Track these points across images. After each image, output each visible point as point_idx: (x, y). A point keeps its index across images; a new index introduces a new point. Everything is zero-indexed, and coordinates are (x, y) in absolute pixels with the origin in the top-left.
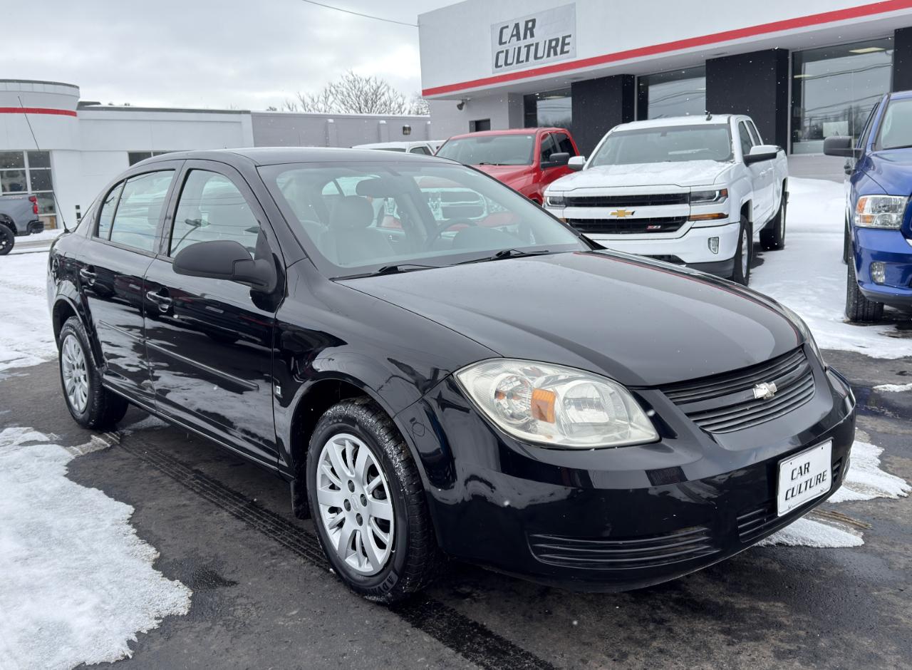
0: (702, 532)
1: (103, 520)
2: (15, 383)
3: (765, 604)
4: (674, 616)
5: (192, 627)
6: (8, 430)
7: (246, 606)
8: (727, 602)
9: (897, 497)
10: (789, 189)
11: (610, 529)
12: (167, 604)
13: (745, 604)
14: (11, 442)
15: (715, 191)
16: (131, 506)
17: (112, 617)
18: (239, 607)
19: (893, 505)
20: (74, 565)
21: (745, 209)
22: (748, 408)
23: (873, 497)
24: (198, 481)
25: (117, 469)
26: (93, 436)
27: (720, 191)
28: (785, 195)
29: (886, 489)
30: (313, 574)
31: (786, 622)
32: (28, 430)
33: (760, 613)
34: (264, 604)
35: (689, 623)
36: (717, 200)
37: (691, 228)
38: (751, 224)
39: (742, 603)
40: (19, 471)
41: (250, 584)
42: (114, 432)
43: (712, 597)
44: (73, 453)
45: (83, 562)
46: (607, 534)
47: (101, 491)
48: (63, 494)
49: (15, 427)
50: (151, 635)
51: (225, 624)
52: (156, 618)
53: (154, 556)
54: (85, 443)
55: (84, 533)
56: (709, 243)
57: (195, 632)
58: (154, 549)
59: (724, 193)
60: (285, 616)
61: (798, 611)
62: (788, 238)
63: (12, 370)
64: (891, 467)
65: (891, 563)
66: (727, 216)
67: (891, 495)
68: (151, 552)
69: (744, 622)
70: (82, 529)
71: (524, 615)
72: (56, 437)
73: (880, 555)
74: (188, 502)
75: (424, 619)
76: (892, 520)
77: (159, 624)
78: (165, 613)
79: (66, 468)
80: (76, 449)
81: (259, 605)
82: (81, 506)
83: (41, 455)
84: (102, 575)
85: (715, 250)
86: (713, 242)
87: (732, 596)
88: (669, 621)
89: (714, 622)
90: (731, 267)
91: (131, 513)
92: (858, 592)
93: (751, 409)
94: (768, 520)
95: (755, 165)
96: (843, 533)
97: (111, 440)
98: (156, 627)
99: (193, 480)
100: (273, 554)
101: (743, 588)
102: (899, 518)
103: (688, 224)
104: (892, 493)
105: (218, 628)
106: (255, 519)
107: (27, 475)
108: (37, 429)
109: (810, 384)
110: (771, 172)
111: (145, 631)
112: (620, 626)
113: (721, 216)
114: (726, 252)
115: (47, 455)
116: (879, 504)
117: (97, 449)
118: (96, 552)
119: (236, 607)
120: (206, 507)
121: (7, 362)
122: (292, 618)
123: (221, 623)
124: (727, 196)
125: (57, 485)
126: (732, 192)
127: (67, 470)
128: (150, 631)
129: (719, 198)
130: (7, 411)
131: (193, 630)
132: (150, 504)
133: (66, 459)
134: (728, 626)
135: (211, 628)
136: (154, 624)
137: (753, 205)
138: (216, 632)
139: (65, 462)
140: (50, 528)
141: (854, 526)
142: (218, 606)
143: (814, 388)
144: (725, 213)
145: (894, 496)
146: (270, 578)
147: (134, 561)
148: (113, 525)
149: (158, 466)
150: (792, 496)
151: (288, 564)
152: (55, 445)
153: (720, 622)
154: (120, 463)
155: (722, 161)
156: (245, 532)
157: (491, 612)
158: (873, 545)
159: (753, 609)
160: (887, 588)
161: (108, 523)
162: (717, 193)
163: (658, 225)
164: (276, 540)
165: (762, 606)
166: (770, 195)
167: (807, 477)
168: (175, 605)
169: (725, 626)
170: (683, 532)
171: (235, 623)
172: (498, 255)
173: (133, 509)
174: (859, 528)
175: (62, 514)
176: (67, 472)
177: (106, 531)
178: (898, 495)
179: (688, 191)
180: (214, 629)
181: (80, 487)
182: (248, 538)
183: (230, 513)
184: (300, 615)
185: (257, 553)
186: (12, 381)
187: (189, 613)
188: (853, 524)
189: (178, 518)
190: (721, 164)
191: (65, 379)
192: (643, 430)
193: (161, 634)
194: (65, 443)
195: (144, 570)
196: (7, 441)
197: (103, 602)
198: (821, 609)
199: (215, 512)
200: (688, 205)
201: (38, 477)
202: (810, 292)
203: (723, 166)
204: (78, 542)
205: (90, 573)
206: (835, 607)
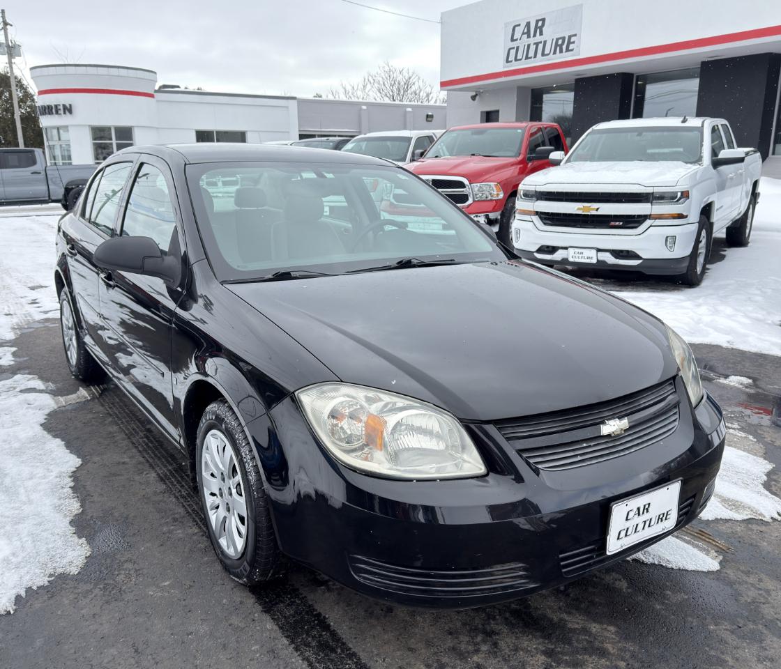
0: (520, 567)
1: (52, 472)
2: (44, 332)
3: (598, 626)
4: (505, 629)
5: (75, 588)
6: (18, 377)
7: (129, 571)
8: (561, 619)
9: (770, 520)
10: (760, 189)
11: (422, 560)
12: (65, 561)
13: (578, 623)
14: (15, 388)
15: (677, 192)
16: (80, 460)
17: (13, 571)
18: (123, 572)
19: (763, 528)
20: (7, 514)
21: (707, 211)
22: (592, 444)
23: (746, 518)
24: (145, 439)
25: (86, 421)
26: (81, 388)
27: (682, 193)
28: (754, 196)
29: (762, 510)
30: (199, 546)
31: (611, 649)
32: (33, 378)
33: (589, 636)
34: (145, 571)
35: (517, 638)
36: (678, 201)
37: (651, 226)
38: (711, 225)
39: (575, 622)
40: (8, 417)
41: (143, 548)
42: (98, 386)
43: (549, 613)
44: (57, 403)
45: (17, 512)
46: (418, 564)
47: (63, 443)
48: (32, 442)
49: (25, 374)
50: (38, 592)
51: (104, 587)
52: (51, 576)
53: (76, 512)
54: (72, 394)
55: (30, 483)
56: (666, 240)
57: (76, 593)
58: (79, 504)
59: (685, 195)
60: (157, 586)
61: (627, 637)
62: (753, 236)
63: (47, 320)
64: (775, 485)
65: (740, 595)
66: (686, 217)
67: (764, 517)
68: (75, 506)
69: (570, 644)
70: (31, 478)
71: (366, 611)
72: (51, 386)
73: (731, 584)
74: (127, 460)
75: (277, 603)
76: (756, 546)
77: (49, 582)
78: (60, 571)
79: (46, 417)
80: (61, 399)
81: (141, 572)
82: (41, 455)
83: (32, 403)
84: (25, 528)
85: (671, 249)
86: (670, 241)
87: (569, 613)
88: (498, 634)
89: (541, 640)
90: (686, 264)
91: (77, 466)
92: (694, 624)
93: (595, 445)
94: (597, 556)
95: (723, 168)
96: (701, 555)
97: (93, 394)
98: (47, 584)
99: (142, 438)
100: (175, 520)
101: (583, 606)
102: (765, 543)
103: (648, 222)
104: (766, 515)
105: (96, 591)
106: (175, 483)
107: (13, 421)
108: (41, 378)
109: (673, 418)
110: (741, 174)
111: (35, 588)
112: (451, 633)
113: (680, 216)
114: (682, 250)
115: (37, 403)
116: (750, 526)
117: (78, 401)
118: (30, 502)
119: (121, 572)
120: (140, 467)
121: (46, 312)
122: (162, 589)
123: (101, 586)
124: (688, 197)
125: (31, 434)
126: (694, 195)
127: (45, 419)
128: (39, 588)
129: (680, 199)
130: (25, 359)
131: (76, 591)
132: (96, 459)
133: (49, 408)
134: (553, 647)
135: (91, 591)
136: (44, 581)
137: (716, 206)
138: (93, 595)
139: (47, 411)
140: (6, 475)
141: (716, 548)
142: (107, 568)
143: (677, 423)
144: (685, 214)
145: (767, 519)
146: (161, 545)
147: (57, 515)
148: (57, 477)
149: (120, 422)
150: (626, 535)
151: (182, 533)
152: (47, 394)
153: (546, 641)
154: (91, 416)
155: (691, 163)
156: (161, 495)
157: (338, 603)
158: (728, 572)
159: (585, 631)
160: (726, 624)
161: (54, 474)
162: (679, 194)
163: (620, 221)
164: (184, 506)
165: (595, 628)
166: (737, 197)
167: (646, 517)
168: (71, 563)
169: (550, 647)
170: (499, 567)
171: (113, 588)
172: (398, 263)
173: (80, 463)
174: (720, 551)
175: (23, 462)
176: (45, 421)
177: (49, 482)
178: (772, 518)
179: (651, 191)
180: (92, 592)
181: (49, 437)
182: (161, 501)
183: (158, 474)
184: (172, 586)
185: (163, 517)
186: (42, 331)
187: (79, 573)
188: (717, 546)
189: (115, 475)
190: (689, 165)
191: (65, 336)
192: (473, 463)
193: (48, 592)
194: (54, 393)
195: (62, 525)
196: (11, 387)
197: (14, 554)
198: (651, 638)
199: (145, 473)
200: (649, 204)
201: (20, 424)
202: (758, 292)
203: (690, 168)
204: (22, 491)
205: (16, 523)
206: (665, 638)
